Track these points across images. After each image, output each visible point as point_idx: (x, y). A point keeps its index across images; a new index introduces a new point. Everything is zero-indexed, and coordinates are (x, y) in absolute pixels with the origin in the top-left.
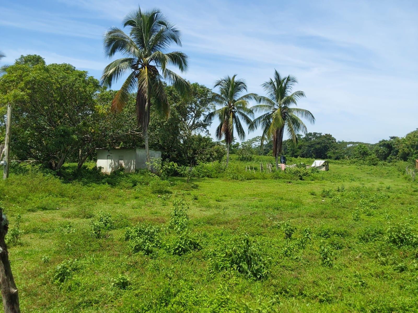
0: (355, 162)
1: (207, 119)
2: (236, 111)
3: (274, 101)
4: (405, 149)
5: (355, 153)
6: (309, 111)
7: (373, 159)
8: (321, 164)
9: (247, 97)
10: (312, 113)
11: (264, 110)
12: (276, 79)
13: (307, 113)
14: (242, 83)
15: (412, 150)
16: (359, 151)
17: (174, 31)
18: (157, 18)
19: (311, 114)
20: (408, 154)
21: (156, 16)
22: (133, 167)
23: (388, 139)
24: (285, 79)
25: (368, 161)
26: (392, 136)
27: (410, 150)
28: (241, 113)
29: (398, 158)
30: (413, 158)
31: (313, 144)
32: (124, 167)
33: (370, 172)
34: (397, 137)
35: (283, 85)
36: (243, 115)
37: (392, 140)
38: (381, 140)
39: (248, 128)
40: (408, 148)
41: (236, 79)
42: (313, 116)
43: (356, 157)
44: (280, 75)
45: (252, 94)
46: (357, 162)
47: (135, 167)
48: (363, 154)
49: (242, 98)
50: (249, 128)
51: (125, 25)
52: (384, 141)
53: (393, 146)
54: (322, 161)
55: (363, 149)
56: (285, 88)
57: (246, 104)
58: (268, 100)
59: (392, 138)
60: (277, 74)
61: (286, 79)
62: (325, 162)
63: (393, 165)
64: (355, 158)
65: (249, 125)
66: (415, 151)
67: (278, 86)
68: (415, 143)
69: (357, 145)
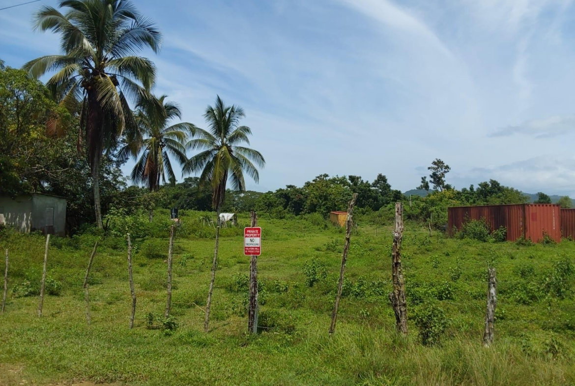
0: (260, 216)
1: (122, 153)
2: (165, 145)
3: (215, 136)
4: (314, 200)
5: (260, 204)
6: (258, 152)
7: (280, 212)
8: (229, 218)
9: (179, 126)
10: (262, 154)
11: (203, 147)
12: (218, 107)
13: (256, 154)
14: (176, 108)
15: (321, 201)
16: (264, 202)
17: (150, 31)
18: (121, 6)
19: (260, 155)
20: (315, 206)
21: (120, 3)
22: (27, 224)
23: (285, 188)
24: (228, 109)
25: (275, 214)
26: (289, 185)
27: (319, 201)
28: (171, 148)
29: (306, 210)
30: (322, 210)
31: (195, 193)
32: (5, 224)
33: (284, 227)
34: (294, 186)
35: (227, 115)
36: (176, 151)
37: (289, 189)
38: (278, 189)
39: (181, 169)
40: (316, 198)
41: (165, 102)
42: (263, 159)
43: (261, 208)
44: (223, 103)
45: (186, 123)
46: (263, 215)
47: (30, 225)
48: (268, 206)
49: (172, 127)
50: (183, 169)
51: (63, 4)
52: (281, 190)
53: (291, 197)
54: (229, 214)
55: (268, 199)
56: (229, 121)
57: (185, 137)
58: (206, 133)
59: (289, 187)
60: (219, 100)
61: (231, 109)
62: (234, 216)
63: (302, 218)
64: (260, 210)
65: (183, 165)
66: (324, 202)
67: (220, 116)
68: (323, 193)
69: (250, 194)
